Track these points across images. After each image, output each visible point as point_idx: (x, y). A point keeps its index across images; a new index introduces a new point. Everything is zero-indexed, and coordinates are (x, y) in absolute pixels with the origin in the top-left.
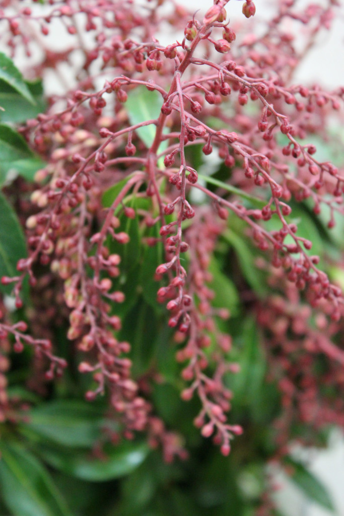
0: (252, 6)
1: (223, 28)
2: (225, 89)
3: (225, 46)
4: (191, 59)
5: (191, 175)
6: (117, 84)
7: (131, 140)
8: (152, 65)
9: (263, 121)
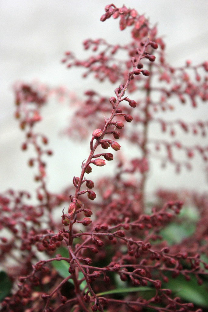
0: (93, 193)
1: (83, 212)
2: (99, 244)
3: (88, 221)
4: (72, 236)
5: (103, 301)
6: (39, 267)
7: (61, 294)
8: (53, 248)
9: (130, 250)
